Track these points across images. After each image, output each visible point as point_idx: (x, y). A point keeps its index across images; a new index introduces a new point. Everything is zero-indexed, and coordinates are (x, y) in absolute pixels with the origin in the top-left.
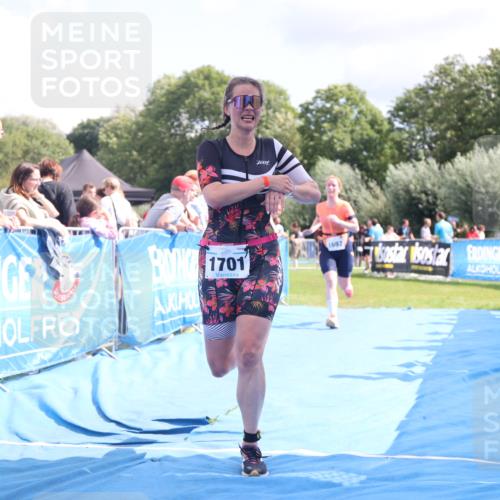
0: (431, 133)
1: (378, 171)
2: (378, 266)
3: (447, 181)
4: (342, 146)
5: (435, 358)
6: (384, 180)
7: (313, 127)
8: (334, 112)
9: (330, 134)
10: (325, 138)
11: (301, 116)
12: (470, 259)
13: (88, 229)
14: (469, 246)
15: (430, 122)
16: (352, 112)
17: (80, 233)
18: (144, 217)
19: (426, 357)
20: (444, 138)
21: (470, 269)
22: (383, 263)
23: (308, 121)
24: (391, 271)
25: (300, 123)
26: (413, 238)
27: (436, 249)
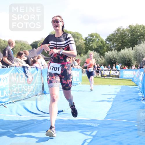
0: (115, 44)
1: (103, 53)
3: (119, 56)
4: (94, 47)
5: (116, 97)
6: (104, 55)
8: (93, 39)
9: (92, 44)
10: (90, 45)
11: (85, 40)
12: (124, 74)
14: (124, 71)
15: (115, 42)
16: (97, 39)
17: (33, 67)
18: (48, 64)
19: (114, 97)
20: (118, 46)
21: (124, 76)
22: (104, 75)
23: (87, 42)
24: (106, 76)
25: (85, 42)
26: (111, 69)
27: (116, 71)
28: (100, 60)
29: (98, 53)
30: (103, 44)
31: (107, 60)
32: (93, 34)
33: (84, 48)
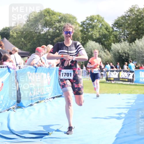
0: (127, 32)
1: (108, 46)
2: (108, 79)
3: (132, 49)
4: (95, 37)
5: (129, 111)
6: (111, 48)
7: (85, 30)
8: (93, 25)
9: (91, 32)
10: (90, 34)
11: (81, 26)
12: (141, 76)
13: (6, 66)
14: (140, 72)
15: (127, 28)
16: (99, 25)
17: (3, 67)
18: (26, 62)
19: (126, 111)
20: (131, 34)
21: (141, 80)
22: (110, 78)
23: (84, 28)
24: (113, 80)
25: (81, 28)
26: (121, 69)
27: (129, 73)
28: (104, 55)
29: (101, 45)
30: (109, 32)
31: (116, 55)
32: (93, 16)
33: (80, 38)
